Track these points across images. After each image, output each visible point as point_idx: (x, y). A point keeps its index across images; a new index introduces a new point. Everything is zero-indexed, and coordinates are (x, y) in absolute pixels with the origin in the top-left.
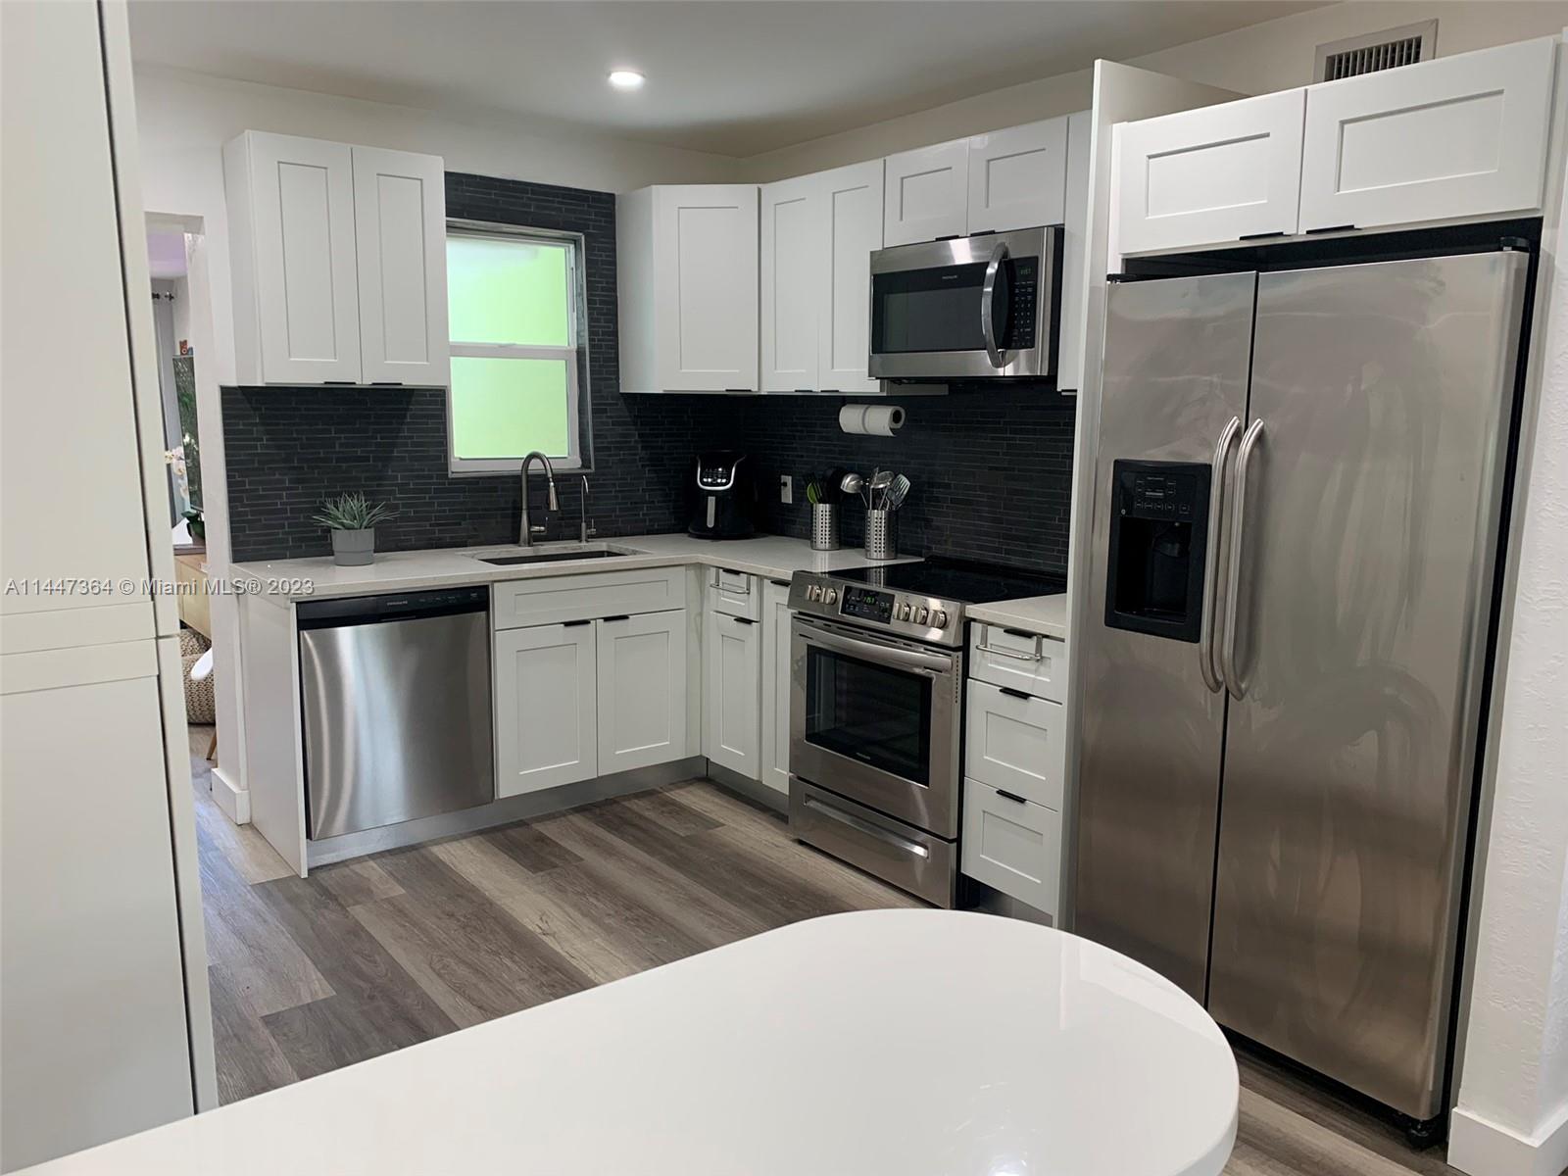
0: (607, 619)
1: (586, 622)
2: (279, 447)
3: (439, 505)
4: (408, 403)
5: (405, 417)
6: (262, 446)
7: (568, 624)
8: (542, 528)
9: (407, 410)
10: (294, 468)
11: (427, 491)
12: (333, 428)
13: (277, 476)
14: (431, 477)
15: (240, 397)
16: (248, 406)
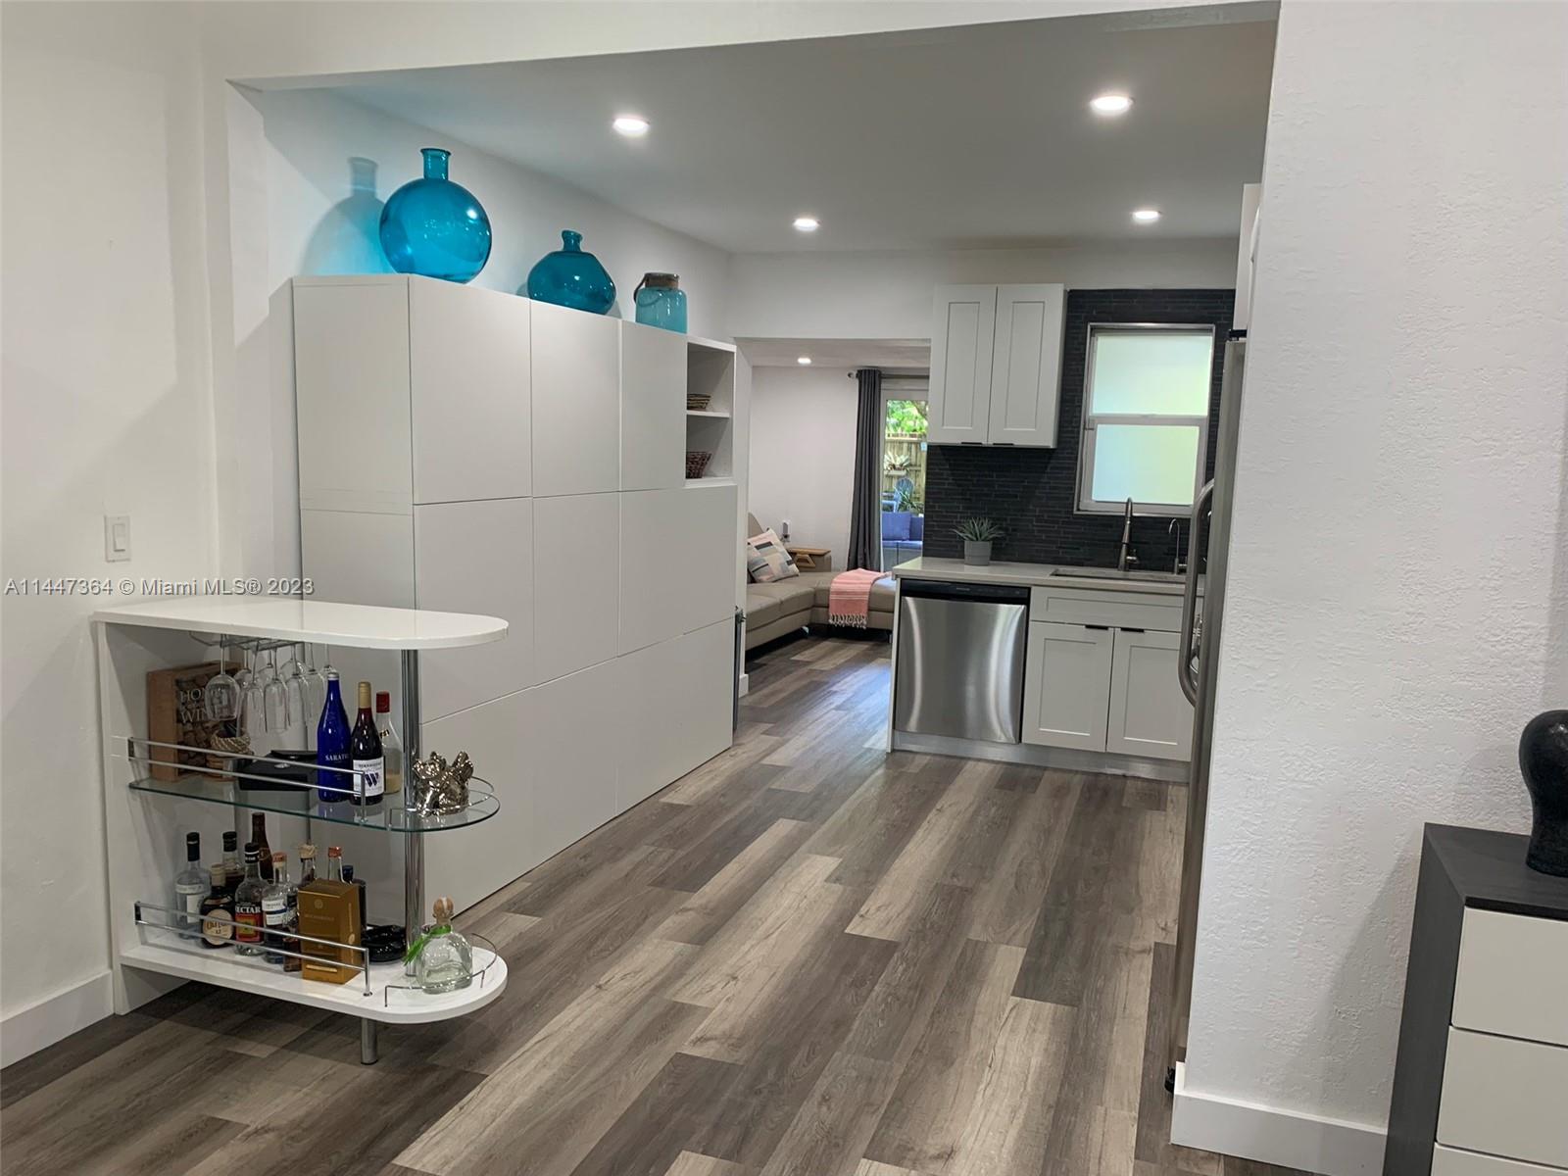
0: (1123, 629)
1: (1106, 628)
2: (959, 485)
3: (1065, 533)
4: (1050, 458)
5: (1046, 467)
6: (949, 484)
7: (1088, 627)
8: (1135, 558)
9: (1048, 463)
10: (966, 499)
11: (1058, 523)
12: (995, 474)
13: (956, 504)
14: (1059, 512)
15: (939, 451)
16: (942, 457)
